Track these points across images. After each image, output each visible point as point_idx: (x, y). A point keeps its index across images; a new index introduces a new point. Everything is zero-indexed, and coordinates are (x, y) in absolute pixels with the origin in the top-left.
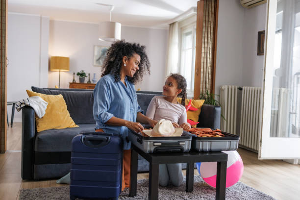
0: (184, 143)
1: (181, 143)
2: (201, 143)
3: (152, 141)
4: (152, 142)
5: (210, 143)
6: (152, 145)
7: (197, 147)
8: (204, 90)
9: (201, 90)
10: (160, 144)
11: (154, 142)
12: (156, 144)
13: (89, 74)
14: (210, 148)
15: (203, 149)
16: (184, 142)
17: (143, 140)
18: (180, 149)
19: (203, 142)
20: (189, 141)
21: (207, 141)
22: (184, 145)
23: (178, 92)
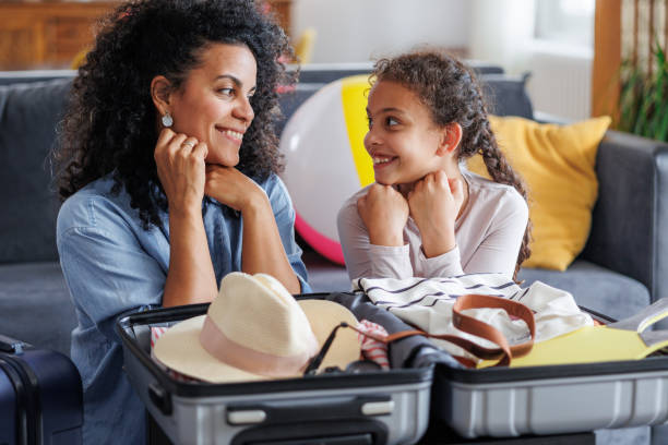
0: (389, 406)
1: (369, 408)
2: (476, 398)
3: (221, 402)
4: (220, 409)
5: (524, 393)
6: (220, 421)
7: (457, 419)
8: (644, 37)
9: (627, 38)
10: (259, 416)
11: (231, 408)
14: (523, 420)
15: (485, 426)
16: (386, 399)
17: (176, 399)
18: (368, 436)
19: (485, 390)
20: (416, 392)
21: (509, 388)
22: (387, 414)
23: (447, 146)
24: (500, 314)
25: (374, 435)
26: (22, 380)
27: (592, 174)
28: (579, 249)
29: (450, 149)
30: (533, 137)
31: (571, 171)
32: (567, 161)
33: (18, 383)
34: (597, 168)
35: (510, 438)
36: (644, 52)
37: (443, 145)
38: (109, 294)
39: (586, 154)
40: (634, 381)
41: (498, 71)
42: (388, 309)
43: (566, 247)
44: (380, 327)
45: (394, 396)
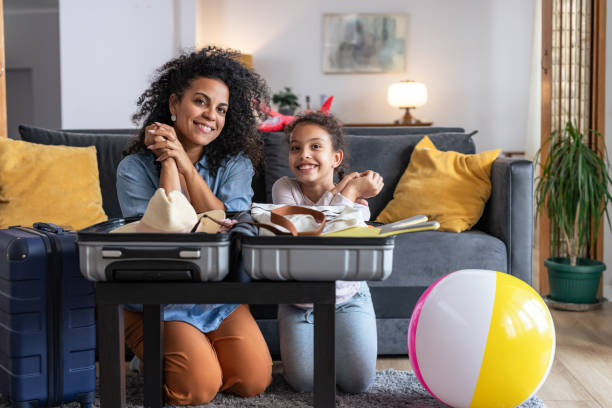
0: (198, 254)
2: (254, 254)
3: (100, 244)
4: (99, 248)
5: (285, 252)
6: (99, 255)
9: (555, 119)
10: (119, 254)
11: (105, 249)
12: (107, 253)
13: (308, 99)
14: (285, 270)
15: (261, 272)
16: (196, 250)
18: (189, 273)
19: (260, 249)
20: (216, 247)
21: (275, 249)
22: (196, 258)
24: (308, 217)
25: (192, 271)
26: (52, 248)
27: (488, 181)
28: (475, 222)
30: (458, 161)
31: (476, 178)
32: (473, 172)
33: (49, 250)
34: (491, 178)
35: (280, 281)
36: (564, 127)
38: (130, 208)
39: (485, 169)
40: (358, 250)
41: (462, 130)
43: (464, 220)
45: (202, 249)
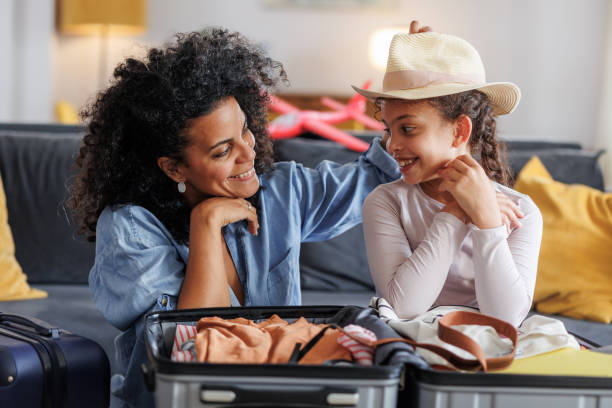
0: (354, 398)
1: (334, 398)
2: (440, 399)
3: (197, 380)
4: (195, 387)
5: (488, 398)
6: (194, 397)
10: (230, 396)
11: (205, 387)
12: (209, 395)
16: (351, 391)
17: (159, 376)
19: (450, 392)
20: (382, 388)
21: (473, 392)
22: (353, 405)
23: (461, 137)
24: (487, 330)
26: (51, 362)
29: (464, 139)
30: (594, 203)
33: (48, 365)
37: (457, 137)
40: (598, 397)
41: (577, 147)
42: (387, 322)
44: (373, 334)
45: (360, 390)
